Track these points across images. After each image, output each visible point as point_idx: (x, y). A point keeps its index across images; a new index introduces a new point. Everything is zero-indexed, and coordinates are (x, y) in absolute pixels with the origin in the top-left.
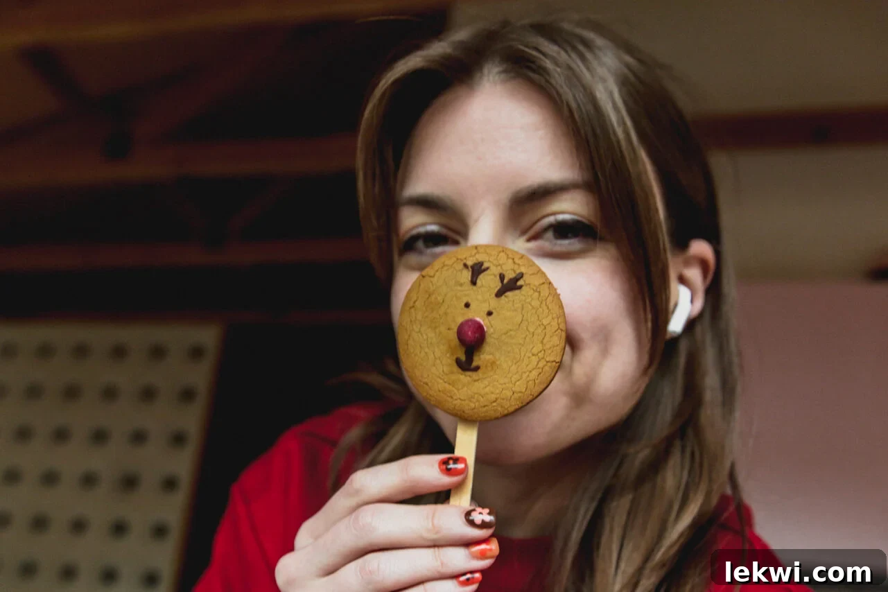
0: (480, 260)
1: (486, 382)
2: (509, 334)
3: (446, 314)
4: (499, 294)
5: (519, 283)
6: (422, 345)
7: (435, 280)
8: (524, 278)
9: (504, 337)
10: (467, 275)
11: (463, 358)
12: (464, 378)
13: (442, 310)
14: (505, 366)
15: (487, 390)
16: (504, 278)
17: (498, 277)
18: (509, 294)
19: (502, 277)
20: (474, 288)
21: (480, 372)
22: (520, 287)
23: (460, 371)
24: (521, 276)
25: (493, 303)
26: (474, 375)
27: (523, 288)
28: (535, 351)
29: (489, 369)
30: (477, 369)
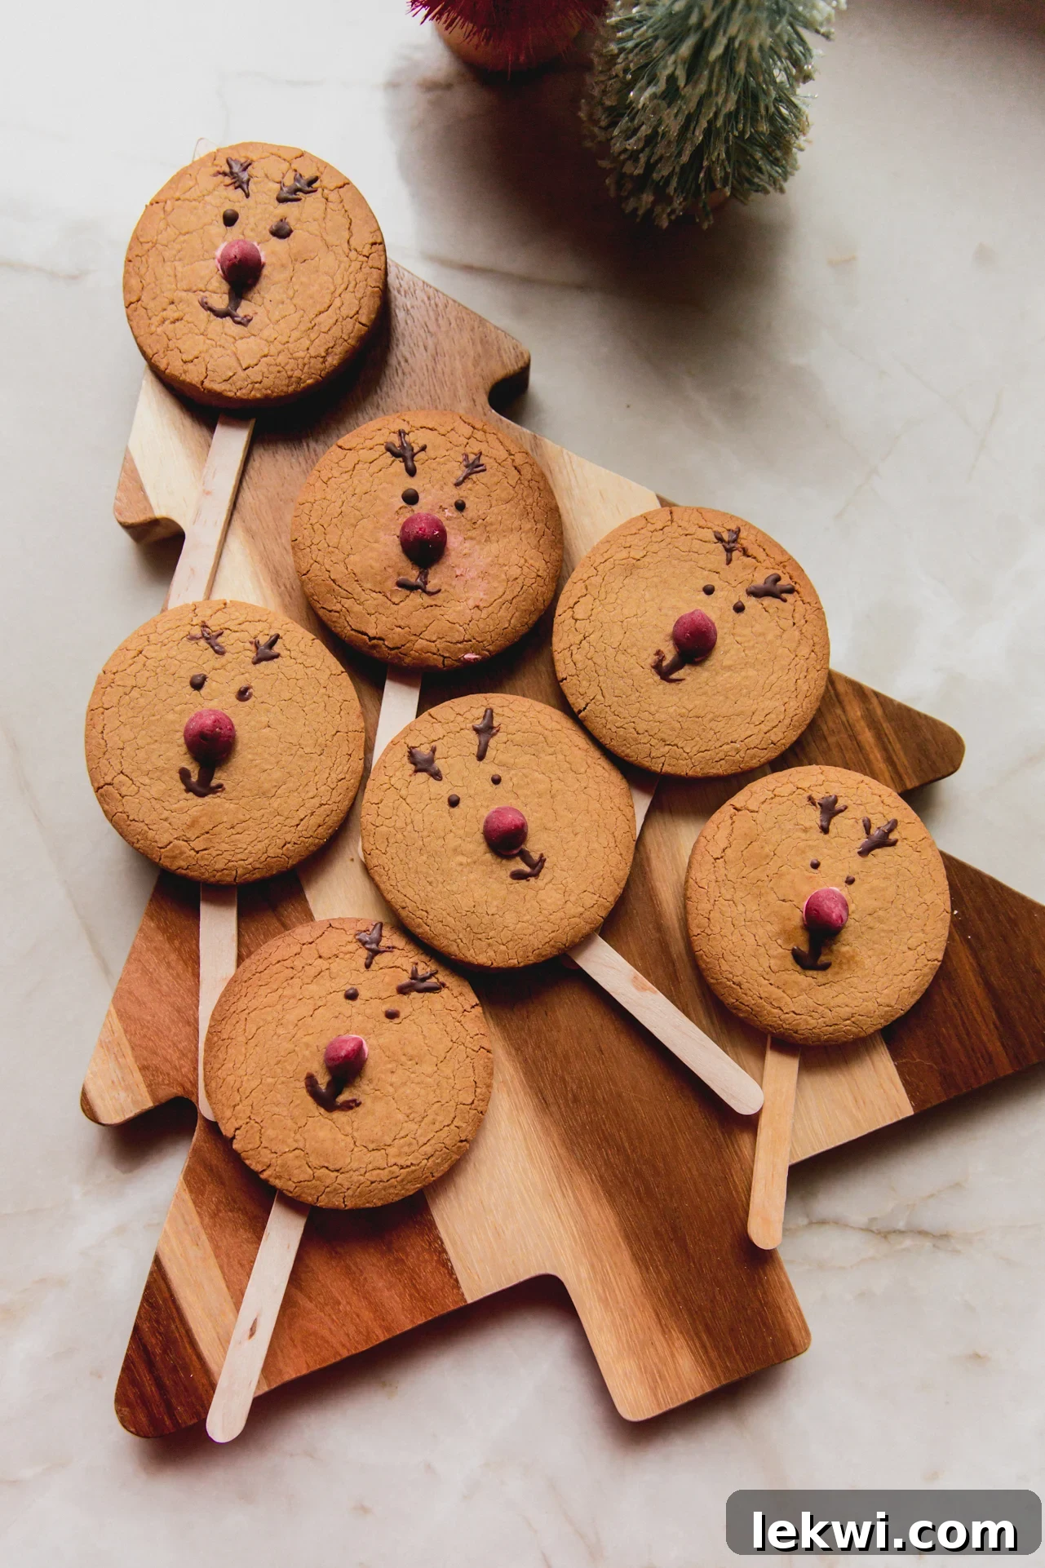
0: (833, 793)
1: (837, 988)
2: (875, 915)
3: (779, 875)
4: (865, 852)
5: (892, 837)
6: (735, 922)
7: (760, 817)
8: (899, 827)
9: (869, 918)
10: (814, 816)
11: (805, 948)
12: (803, 979)
13: (773, 868)
14: (867, 962)
15: (838, 1000)
16: (870, 827)
17: (861, 824)
18: (877, 851)
19: (867, 827)
20: (826, 837)
21: (829, 971)
22: (894, 844)
23: (798, 968)
24: (894, 825)
25: (855, 864)
26: (820, 976)
27: (898, 843)
28: (913, 942)
29: (845, 967)
30: (825, 967)
